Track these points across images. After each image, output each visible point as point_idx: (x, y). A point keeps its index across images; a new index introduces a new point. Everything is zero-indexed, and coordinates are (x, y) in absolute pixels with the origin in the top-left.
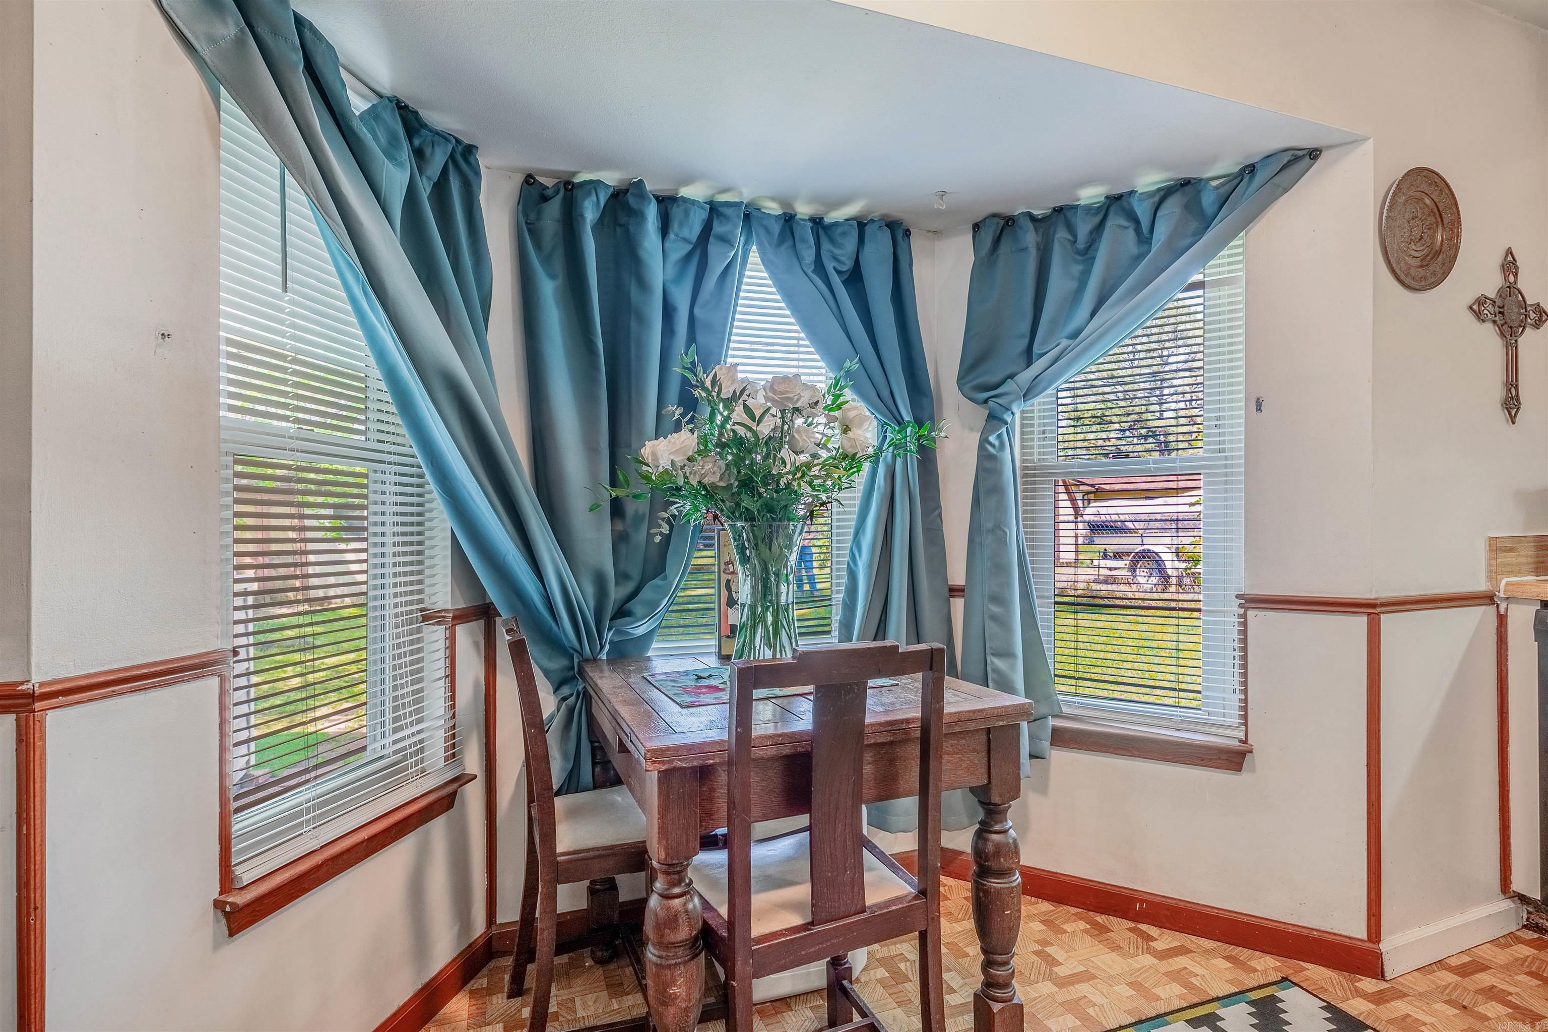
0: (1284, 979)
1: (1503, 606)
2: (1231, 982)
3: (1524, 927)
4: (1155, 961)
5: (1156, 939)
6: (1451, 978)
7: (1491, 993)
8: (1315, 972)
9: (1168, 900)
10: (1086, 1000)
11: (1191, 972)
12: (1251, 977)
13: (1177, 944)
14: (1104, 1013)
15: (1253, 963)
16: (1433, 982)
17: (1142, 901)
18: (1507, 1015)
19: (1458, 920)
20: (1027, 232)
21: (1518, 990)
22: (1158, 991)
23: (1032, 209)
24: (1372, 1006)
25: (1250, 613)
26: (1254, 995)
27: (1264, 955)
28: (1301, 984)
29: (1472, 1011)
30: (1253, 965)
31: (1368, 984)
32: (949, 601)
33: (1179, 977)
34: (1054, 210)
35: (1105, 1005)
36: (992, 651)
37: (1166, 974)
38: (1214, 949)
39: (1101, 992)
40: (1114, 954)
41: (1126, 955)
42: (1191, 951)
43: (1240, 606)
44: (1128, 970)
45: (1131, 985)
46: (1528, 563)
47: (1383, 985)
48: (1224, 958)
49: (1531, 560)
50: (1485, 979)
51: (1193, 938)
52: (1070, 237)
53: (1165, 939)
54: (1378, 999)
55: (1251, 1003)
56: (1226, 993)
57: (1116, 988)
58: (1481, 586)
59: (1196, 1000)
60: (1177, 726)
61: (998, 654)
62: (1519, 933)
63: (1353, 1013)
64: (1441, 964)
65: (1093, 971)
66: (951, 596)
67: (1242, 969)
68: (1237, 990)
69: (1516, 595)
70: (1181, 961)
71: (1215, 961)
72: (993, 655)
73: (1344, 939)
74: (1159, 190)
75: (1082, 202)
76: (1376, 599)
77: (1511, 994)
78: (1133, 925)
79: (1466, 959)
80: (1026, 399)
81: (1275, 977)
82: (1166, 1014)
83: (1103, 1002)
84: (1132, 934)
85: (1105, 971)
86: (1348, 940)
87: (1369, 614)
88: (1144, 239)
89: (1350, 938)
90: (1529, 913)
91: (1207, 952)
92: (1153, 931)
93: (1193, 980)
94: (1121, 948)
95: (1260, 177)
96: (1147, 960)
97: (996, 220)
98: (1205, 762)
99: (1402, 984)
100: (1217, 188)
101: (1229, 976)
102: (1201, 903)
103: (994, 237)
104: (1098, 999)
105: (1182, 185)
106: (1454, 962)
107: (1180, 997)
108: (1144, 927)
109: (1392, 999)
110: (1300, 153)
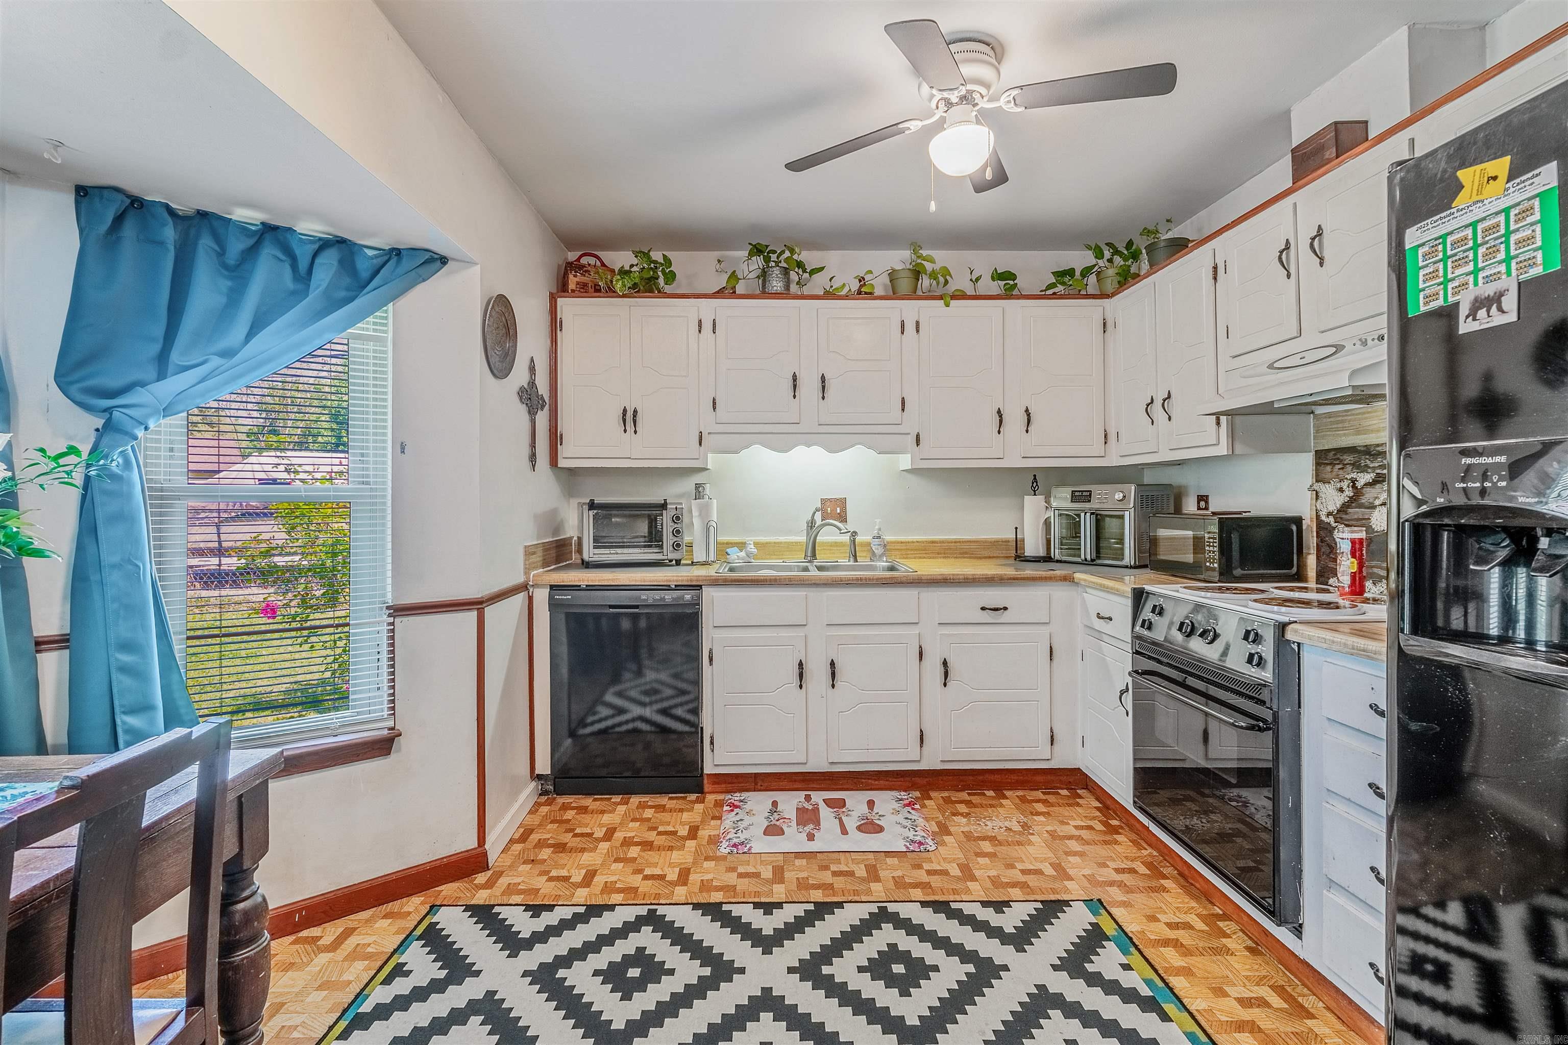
0: (432, 907)
1: (531, 590)
2: (397, 933)
3: (540, 795)
4: (331, 955)
5: (321, 937)
6: (518, 847)
7: (541, 844)
8: (448, 890)
9: (326, 896)
10: (286, 1029)
11: (364, 945)
12: (409, 920)
13: (341, 930)
14: (308, 1027)
15: (405, 909)
16: (512, 855)
17: (299, 911)
18: (553, 852)
19: (516, 806)
20: (167, 225)
21: (550, 835)
22: (346, 977)
23: (171, 202)
24: (489, 891)
25: (398, 620)
26: (418, 932)
27: (410, 898)
28: (444, 903)
29: (537, 860)
30: (406, 910)
31: (481, 878)
32: (35, 661)
33: (356, 955)
34: (198, 212)
35: (306, 1021)
36: (123, 710)
37: (345, 959)
38: (372, 916)
39: (296, 1013)
40: (290, 973)
41: (301, 967)
42: (355, 929)
43: (390, 615)
44: (310, 978)
45: (320, 988)
46: (539, 561)
47: (489, 873)
48: (382, 918)
49: (541, 559)
50: (535, 837)
51: (352, 917)
52: (217, 248)
53: (329, 932)
54: (489, 884)
55: (419, 938)
56: (398, 943)
57: (309, 1000)
58: (520, 579)
59: (379, 963)
60: (335, 733)
61: (132, 711)
62: (538, 800)
63: (481, 902)
64: (512, 841)
65: (278, 1000)
66: (38, 651)
67: (400, 918)
68: (405, 936)
69: (539, 582)
70: (352, 941)
71: (377, 925)
72: (124, 713)
73: (464, 854)
74: (320, 239)
75: (234, 217)
76: (482, 597)
77: (549, 839)
78: (294, 938)
79: (522, 830)
80: (166, 414)
81: (424, 910)
82: (363, 990)
83: (302, 1020)
84: (297, 946)
85: (289, 992)
86: (467, 853)
87: (478, 609)
88: (304, 278)
89: (467, 851)
90: (542, 784)
91: (367, 921)
92: (314, 932)
93: (369, 950)
94: (293, 964)
95: (406, 264)
96: (324, 958)
97: (121, 197)
98: (360, 757)
99: (498, 866)
100: (372, 258)
101: (394, 929)
102: (356, 882)
103: (115, 214)
104: (296, 1020)
105: (338, 242)
106: (517, 836)
107: (366, 969)
108: (305, 933)
109: (497, 879)
110: (436, 256)
